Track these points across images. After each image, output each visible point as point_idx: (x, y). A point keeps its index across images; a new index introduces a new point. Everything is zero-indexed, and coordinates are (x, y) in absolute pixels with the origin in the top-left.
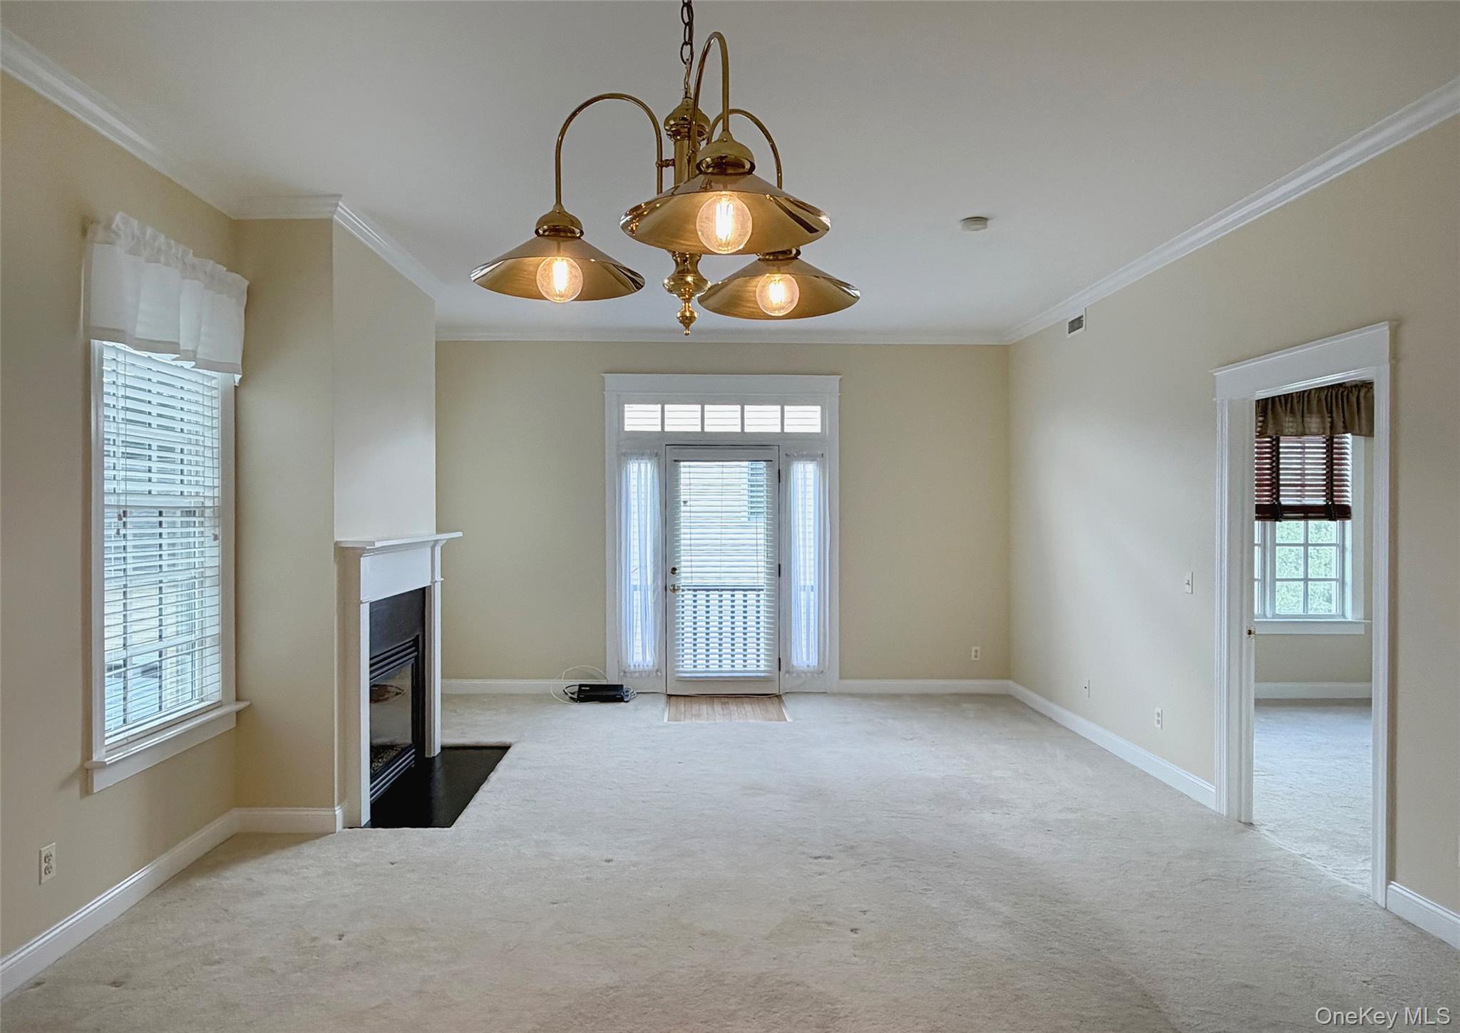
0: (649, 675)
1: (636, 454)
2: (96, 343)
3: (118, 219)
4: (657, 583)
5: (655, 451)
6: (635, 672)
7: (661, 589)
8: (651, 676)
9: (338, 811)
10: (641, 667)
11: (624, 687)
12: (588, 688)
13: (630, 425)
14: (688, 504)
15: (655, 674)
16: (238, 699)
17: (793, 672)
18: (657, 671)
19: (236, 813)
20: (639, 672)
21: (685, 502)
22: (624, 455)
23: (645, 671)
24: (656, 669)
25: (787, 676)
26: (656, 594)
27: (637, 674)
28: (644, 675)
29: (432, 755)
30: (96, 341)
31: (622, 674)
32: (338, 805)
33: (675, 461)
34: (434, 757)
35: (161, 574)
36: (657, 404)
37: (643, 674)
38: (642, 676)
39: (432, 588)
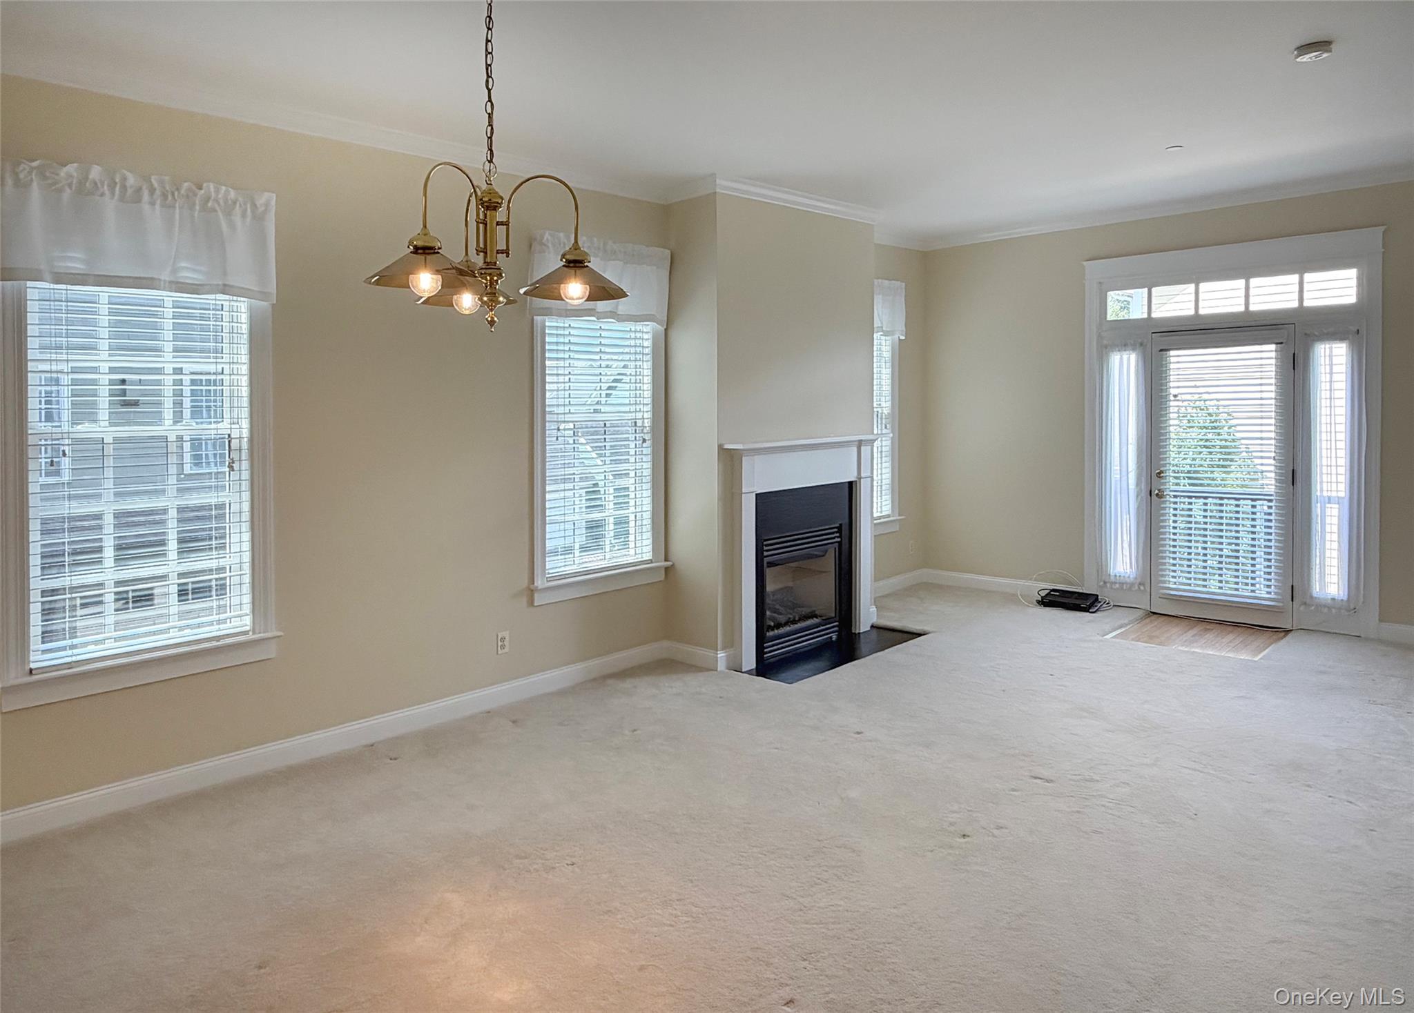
0: (1130, 588)
1: (1118, 346)
2: (538, 319)
3: (547, 236)
4: (1141, 487)
5: (1140, 340)
6: (1115, 583)
7: (1145, 494)
8: (1133, 589)
9: (721, 655)
10: (1122, 578)
11: (1099, 597)
12: (1058, 594)
13: (1114, 312)
14: (1179, 398)
15: (1137, 588)
16: (666, 560)
17: (1310, 605)
18: (1140, 584)
19: (666, 644)
20: (1120, 583)
21: (1175, 396)
22: (1106, 347)
23: (1126, 583)
24: (1138, 581)
25: (1302, 608)
26: (1140, 497)
27: (1117, 586)
28: (1125, 588)
29: (857, 632)
30: (539, 317)
31: (1102, 583)
32: (724, 648)
33: (1161, 350)
34: (859, 633)
35: (574, 469)
36: (1144, 287)
37: (1123, 586)
38: (1122, 588)
39: (858, 483)
